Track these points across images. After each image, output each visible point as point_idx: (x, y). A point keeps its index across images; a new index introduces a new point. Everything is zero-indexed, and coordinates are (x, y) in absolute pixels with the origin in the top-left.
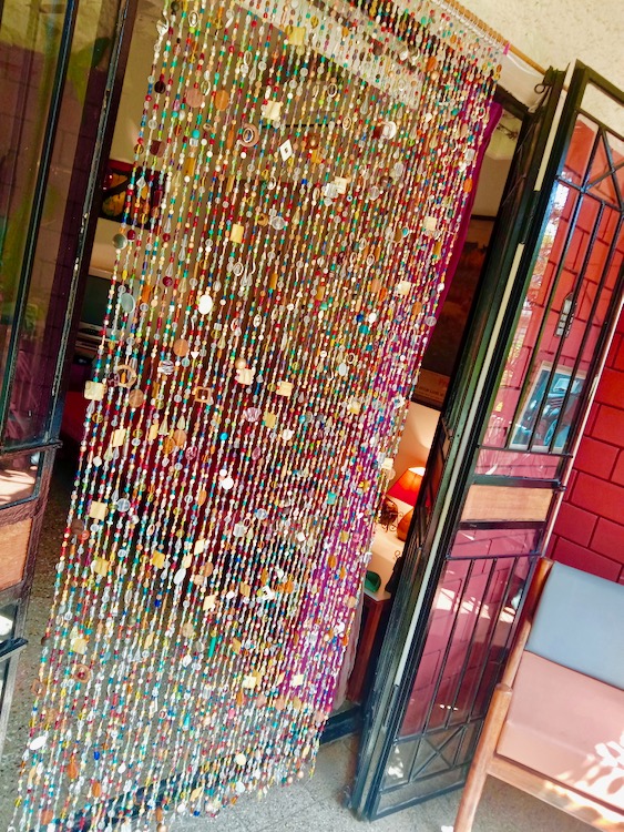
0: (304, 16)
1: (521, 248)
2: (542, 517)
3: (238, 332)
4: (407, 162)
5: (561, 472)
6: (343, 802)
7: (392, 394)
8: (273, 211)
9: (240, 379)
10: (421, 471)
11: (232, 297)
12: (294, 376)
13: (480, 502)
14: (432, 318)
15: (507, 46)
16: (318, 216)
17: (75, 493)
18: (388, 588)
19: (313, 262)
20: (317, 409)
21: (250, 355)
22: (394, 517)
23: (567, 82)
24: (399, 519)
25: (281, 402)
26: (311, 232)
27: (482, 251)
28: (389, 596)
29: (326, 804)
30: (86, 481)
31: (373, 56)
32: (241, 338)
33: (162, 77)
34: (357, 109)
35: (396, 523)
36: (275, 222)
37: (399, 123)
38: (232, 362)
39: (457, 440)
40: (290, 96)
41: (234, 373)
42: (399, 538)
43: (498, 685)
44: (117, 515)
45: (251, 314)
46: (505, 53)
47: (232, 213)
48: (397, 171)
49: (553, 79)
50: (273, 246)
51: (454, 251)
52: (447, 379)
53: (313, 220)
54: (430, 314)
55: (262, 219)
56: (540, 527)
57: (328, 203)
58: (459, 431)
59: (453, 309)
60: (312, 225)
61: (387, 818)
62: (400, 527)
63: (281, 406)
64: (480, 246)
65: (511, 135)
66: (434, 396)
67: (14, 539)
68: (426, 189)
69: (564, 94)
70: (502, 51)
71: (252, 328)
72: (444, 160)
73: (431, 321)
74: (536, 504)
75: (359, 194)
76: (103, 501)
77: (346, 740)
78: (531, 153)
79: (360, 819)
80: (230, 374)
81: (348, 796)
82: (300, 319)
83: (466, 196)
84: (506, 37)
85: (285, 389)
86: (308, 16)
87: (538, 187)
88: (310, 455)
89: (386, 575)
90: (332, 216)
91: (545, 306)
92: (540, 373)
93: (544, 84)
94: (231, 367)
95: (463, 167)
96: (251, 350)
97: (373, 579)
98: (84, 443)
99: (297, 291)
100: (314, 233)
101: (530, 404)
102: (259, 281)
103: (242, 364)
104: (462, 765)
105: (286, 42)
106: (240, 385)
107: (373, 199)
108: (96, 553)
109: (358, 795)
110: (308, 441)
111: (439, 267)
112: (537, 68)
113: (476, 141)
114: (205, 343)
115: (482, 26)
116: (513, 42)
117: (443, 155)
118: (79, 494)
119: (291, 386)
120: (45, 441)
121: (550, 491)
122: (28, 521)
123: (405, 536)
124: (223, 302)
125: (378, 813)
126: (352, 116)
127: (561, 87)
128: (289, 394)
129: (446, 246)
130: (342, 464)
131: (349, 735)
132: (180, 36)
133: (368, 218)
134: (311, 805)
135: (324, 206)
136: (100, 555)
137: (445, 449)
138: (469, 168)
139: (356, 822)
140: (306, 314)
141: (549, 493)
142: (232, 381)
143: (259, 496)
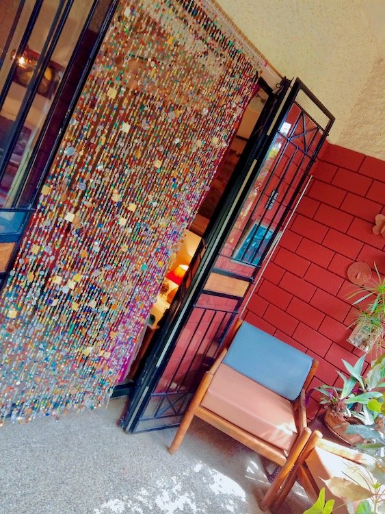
0: (176, 32)
1: (255, 161)
2: (241, 295)
3: (117, 175)
4: (209, 109)
5: (255, 274)
6: (119, 424)
7: (182, 221)
8: (144, 121)
9: (113, 198)
10: (186, 268)
11: (117, 157)
12: (138, 202)
13: (214, 282)
14: (208, 187)
15: (267, 63)
16: (164, 126)
17: (26, 238)
18: (159, 324)
19: (158, 148)
20: (146, 221)
21: (120, 187)
22: (166, 290)
23: (292, 84)
24: (169, 291)
25: (129, 214)
26: (159, 133)
27: (238, 156)
28: (158, 327)
29: (110, 425)
30: (33, 233)
31: (203, 55)
32: (118, 178)
33: (107, 49)
34: (191, 79)
35: (167, 294)
36: (144, 126)
37: (210, 89)
38: (111, 189)
39: (209, 249)
40: (163, 68)
41: (111, 195)
42: (168, 302)
43: (207, 372)
44: (44, 253)
45: (125, 167)
46: (265, 66)
47: (125, 119)
48: (205, 111)
49: (285, 83)
50: (141, 137)
51: (224, 156)
52: (208, 221)
53: (161, 128)
54: (207, 185)
55: (139, 123)
56: (240, 300)
57: (170, 121)
58: (211, 245)
59: (218, 184)
60: (160, 130)
61: (140, 434)
62: (169, 296)
63: (129, 215)
64: (237, 153)
65: (263, 101)
66: (199, 229)
67: (7, 250)
68: (215, 123)
69: (290, 89)
70: (264, 64)
71: (124, 175)
72: (227, 111)
73: (207, 189)
74: (240, 288)
75: (185, 120)
76: (39, 245)
77: (123, 398)
78: (269, 115)
79: (126, 433)
80: (109, 196)
81: (122, 421)
82: (146, 174)
83: (234, 130)
84: (267, 58)
85: (132, 207)
86: (178, 33)
87: (269, 134)
88: (138, 243)
89: (159, 317)
90: (170, 128)
91: (262, 192)
92: (254, 225)
93: (281, 84)
94: (110, 192)
95: (235, 116)
96: (121, 185)
97: (153, 318)
98: (35, 214)
99: (147, 160)
100: (161, 134)
101: (246, 239)
102: (131, 152)
103: (116, 191)
104: (181, 415)
105: (166, 42)
106: (112, 201)
107: (191, 123)
108: (30, 270)
109: (128, 421)
110: (138, 236)
111: (215, 162)
112: (280, 75)
113: (244, 105)
114: (100, 177)
115: (256, 50)
116: (270, 61)
117: (227, 108)
118: (28, 240)
119: (135, 206)
120: (29, 208)
121: (248, 283)
122: (14, 243)
123: (171, 301)
124: (112, 159)
125: (136, 431)
126: (188, 82)
127: (289, 86)
128: (134, 210)
129: (221, 152)
130: (153, 251)
131: (125, 396)
132: (119, 32)
133: (187, 132)
134: (102, 424)
135: (167, 122)
136: (31, 271)
137: (202, 254)
138: (238, 117)
139: (124, 434)
140: (149, 173)
141: (247, 284)
142: (110, 199)
143: (110, 258)
